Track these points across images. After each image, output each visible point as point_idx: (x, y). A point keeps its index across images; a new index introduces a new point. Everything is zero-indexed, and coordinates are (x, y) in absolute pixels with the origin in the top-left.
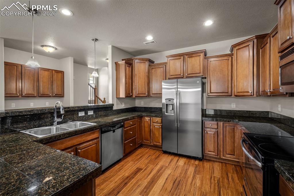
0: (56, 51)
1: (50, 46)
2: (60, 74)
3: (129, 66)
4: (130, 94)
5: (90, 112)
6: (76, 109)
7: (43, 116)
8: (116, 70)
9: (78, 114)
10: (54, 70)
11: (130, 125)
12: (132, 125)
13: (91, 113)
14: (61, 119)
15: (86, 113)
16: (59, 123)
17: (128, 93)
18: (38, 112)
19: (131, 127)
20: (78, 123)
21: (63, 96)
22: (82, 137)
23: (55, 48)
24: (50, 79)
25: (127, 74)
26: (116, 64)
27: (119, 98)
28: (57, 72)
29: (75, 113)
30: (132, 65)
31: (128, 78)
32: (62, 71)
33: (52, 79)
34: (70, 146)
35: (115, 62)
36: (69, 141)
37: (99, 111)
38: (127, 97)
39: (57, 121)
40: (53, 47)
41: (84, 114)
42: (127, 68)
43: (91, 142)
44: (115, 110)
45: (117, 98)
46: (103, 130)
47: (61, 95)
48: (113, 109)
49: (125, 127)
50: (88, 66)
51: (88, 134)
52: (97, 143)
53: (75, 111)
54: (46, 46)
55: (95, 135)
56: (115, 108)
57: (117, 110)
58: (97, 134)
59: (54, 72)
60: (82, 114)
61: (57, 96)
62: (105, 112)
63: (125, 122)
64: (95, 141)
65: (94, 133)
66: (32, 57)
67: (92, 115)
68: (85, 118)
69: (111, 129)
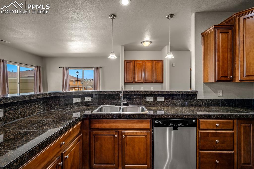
0: (152, 44)
1: (146, 41)
2: (160, 63)
3: (225, 31)
4: (227, 77)
5: (159, 99)
6: (142, 93)
7: (116, 97)
8: (204, 44)
9: (146, 99)
10: (155, 60)
11: (215, 128)
12: (218, 128)
13: (161, 99)
14: (127, 101)
15: (155, 99)
16: (125, 104)
17: (221, 75)
18: (111, 93)
19: (218, 132)
20: (141, 107)
21: (162, 83)
22: (128, 123)
23: (150, 41)
24: (152, 69)
26: (204, 35)
27: (206, 83)
28: (158, 61)
29: (143, 98)
30: (234, 28)
31: (223, 52)
32: (162, 60)
33: (153, 68)
34: (114, 128)
35: (201, 34)
36: (113, 123)
37: (172, 99)
39: (123, 102)
40: (149, 41)
41: (153, 99)
42: (219, 36)
43: (138, 132)
44: (201, 100)
45: (204, 83)
46: (156, 122)
47: (161, 81)
48: (198, 98)
49: (202, 127)
50: (190, 51)
51: (134, 122)
52: (146, 135)
53: (142, 95)
54: (144, 42)
55: (144, 125)
56: (200, 96)
57: (204, 100)
58: (146, 125)
59: (155, 62)
60: (150, 99)
61: (157, 82)
62: (182, 100)
63: (201, 120)
64: (145, 132)
65: (142, 122)
67: (162, 101)
68: (153, 104)
69: (171, 125)
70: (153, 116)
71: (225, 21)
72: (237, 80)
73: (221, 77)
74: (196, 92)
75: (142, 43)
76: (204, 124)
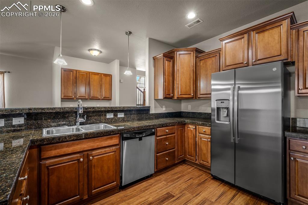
0: (101, 54)
1: (95, 50)
2: (108, 78)
3: (169, 59)
4: (170, 95)
5: (120, 115)
6: (102, 110)
7: (67, 115)
8: (155, 66)
9: (106, 115)
10: (103, 74)
11: (166, 134)
12: (167, 133)
13: (121, 115)
14: (85, 119)
15: (115, 115)
16: (82, 124)
17: (167, 94)
18: (61, 110)
19: (167, 136)
20: (103, 125)
22: (95, 142)
23: (100, 51)
24: (99, 83)
25: (165, 70)
26: (154, 59)
27: (157, 100)
28: (106, 75)
29: (103, 114)
30: (173, 59)
31: (168, 75)
32: (110, 75)
33: (101, 83)
34: (78, 151)
35: (153, 58)
36: (78, 144)
37: (131, 114)
38: (165, 98)
39: (80, 121)
40: (98, 50)
41: (113, 116)
42: (165, 63)
43: (107, 149)
44: (152, 114)
45: (155, 99)
46: (125, 136)
47: (109, 98)
48: (150, 113)
49: (158, 135)
50: (136, 69)
52: (115, 151)
53: (102, 111)
54: (92, 50)
55: (113, 141)
56: (152, 111)
57: (155, 114)
58: (116, 140)
59: (103, 75)
60: (110, 116)
61: (106, 98)
62: (139, 115)
63: (157, 129)
64: (114, 148)
66: (60, 55)
67: (122, 117)
68: (114, 120)
69: (137, 136)
70: (122, 131)
71: (168, 52)
72: (175, 98)
73: (167, 95)
74: (149, 107)
75: (89, 50)
76: (160, 131)
